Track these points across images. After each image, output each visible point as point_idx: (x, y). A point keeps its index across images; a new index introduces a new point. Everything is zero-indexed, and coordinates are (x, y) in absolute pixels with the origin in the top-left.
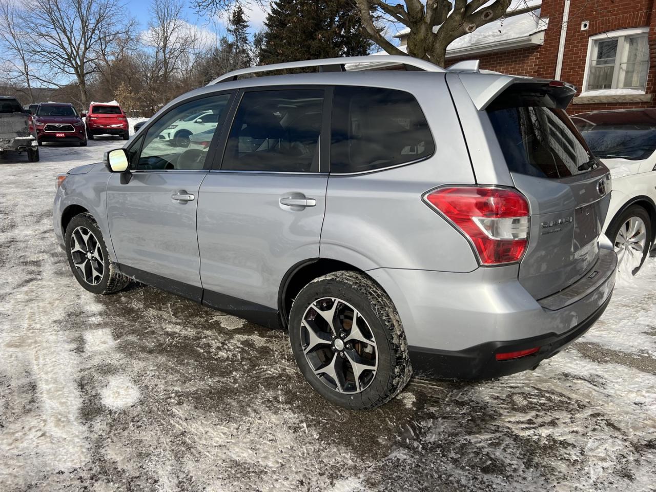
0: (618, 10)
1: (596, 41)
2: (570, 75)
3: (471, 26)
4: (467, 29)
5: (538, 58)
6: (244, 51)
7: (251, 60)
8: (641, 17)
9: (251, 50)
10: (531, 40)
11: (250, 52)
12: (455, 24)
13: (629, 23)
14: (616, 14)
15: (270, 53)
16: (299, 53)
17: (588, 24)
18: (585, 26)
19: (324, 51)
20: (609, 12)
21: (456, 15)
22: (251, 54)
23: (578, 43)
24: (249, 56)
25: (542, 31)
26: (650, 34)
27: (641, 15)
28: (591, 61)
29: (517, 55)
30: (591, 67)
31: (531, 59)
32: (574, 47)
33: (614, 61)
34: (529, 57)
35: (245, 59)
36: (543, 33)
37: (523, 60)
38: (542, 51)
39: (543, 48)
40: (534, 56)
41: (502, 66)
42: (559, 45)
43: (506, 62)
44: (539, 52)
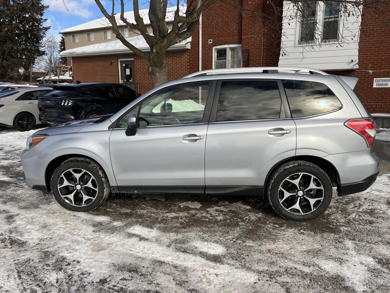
0: (225, 35)
1: (216, 49)
2: (206, 65)
3: (180, 39)
4: (178, 41)
5: (188, 56)
8: (236, 40)
10: (186, 46)
12: (172, 38)
13: (231, 42)
14: (224, 37)
17: (212, 40)
18: (210, 41)
20: (221, 36)
21: (173, 33)
23: (208, 49)
25: (189, 42)
26: (242, 47)
27: (236, 38)
28: (215, 58)
29: (177, 53)
30: (215, 61)
31: (185, 56)
32: (206, 51)
33: (225, 59)
34: (183, 54)
36: (190, 43)
37: (181, 56)
38: (190, 52)
39: (191, 51)
40: (187, 54)
41: (169, 58)
42: (199, 50)
43: (172, 57)
44: (189, 52)
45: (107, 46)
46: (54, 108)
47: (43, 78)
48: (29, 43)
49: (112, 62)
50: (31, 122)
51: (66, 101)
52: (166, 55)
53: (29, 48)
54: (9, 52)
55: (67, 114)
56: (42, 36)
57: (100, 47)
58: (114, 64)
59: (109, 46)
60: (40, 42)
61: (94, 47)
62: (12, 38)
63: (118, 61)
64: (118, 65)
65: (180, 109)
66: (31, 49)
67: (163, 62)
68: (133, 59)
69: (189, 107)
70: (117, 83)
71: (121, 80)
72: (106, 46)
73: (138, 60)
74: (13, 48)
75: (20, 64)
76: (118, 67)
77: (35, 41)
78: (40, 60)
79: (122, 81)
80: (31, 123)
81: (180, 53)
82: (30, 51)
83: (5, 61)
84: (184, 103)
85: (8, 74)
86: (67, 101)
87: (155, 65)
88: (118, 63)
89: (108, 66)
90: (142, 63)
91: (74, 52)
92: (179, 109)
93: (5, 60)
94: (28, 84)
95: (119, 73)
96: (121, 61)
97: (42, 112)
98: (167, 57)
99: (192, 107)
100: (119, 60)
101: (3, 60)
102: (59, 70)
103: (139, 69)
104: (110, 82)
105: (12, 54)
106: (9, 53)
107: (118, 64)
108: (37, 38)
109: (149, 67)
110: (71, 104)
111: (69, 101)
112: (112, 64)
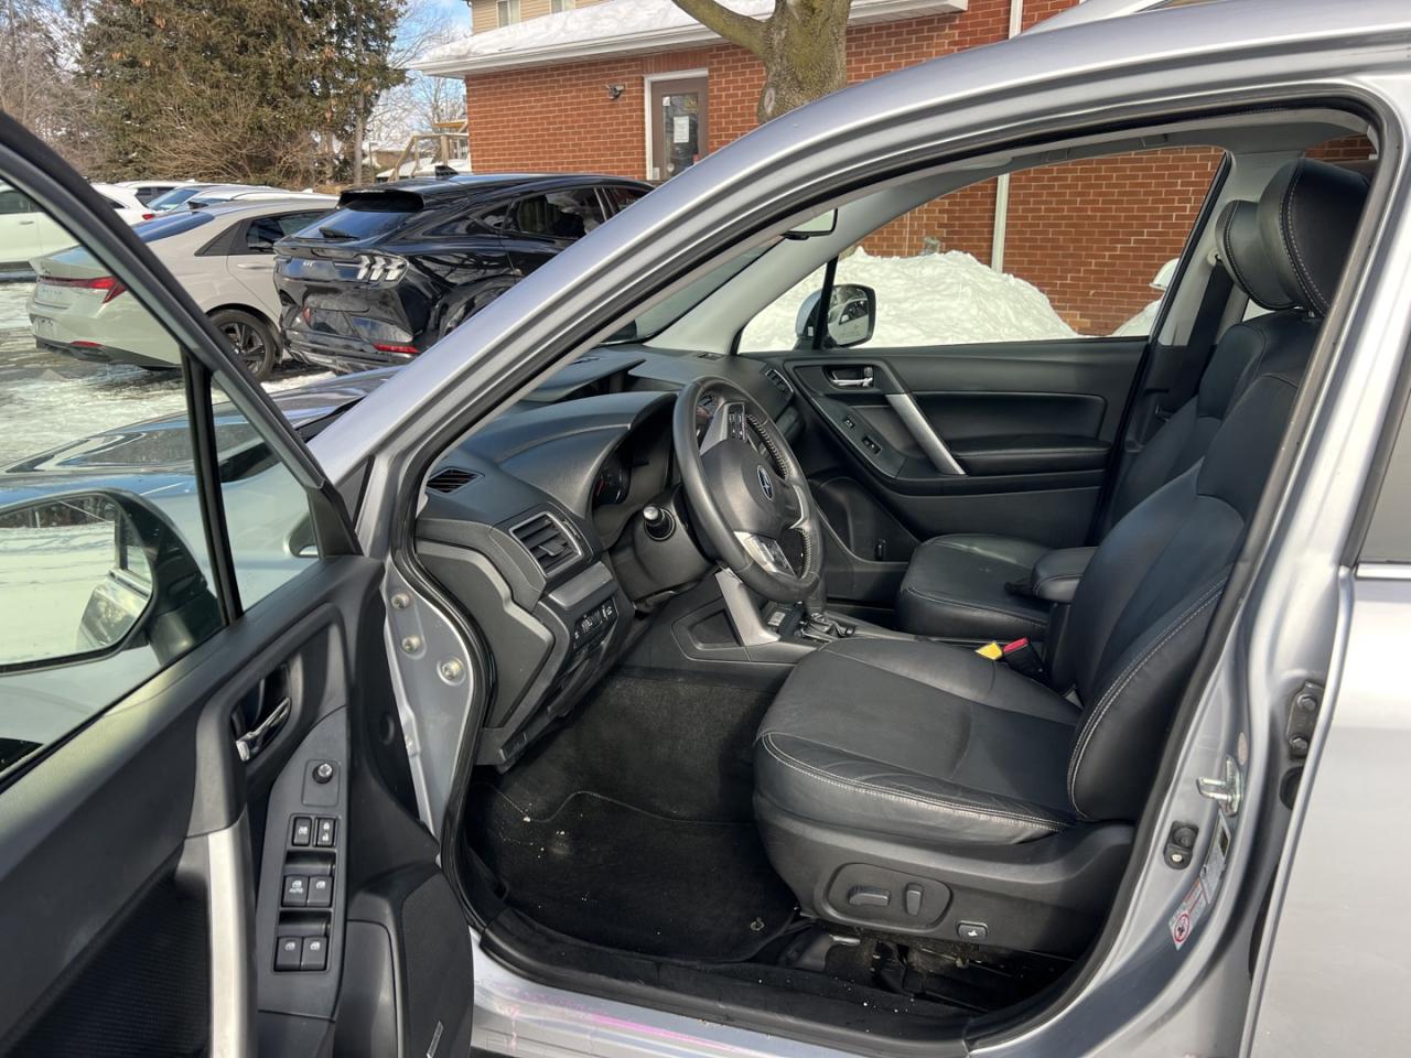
5: (955, 43)
6: (34, 25)
7: (57, 49)
9: (55, 21)
11: (53, 28)
15: (128, 27)
16: (214, 27)
19: (282, 26)
22: (57, 34)
24: (50, 38)
29: (901, 34)
31: (938, 45)
34: (931, 38)
35: (40, 47)
37: (916, 47)
38: (966, 26)
39: (968, 17)
40: (947, 36)
41: (863, 61)
42: (1008, 12)
43: (874, 52)
44: (957, 27)
45: (600, 19)
46: (335, 291)
47: (392, 170)
48: (353, 40)
49: (619, 88)
50: (263, 348)
51: (373, 262)
52: (848, 48)
53: (352, 57)
54: (280, 75)
55: (384, 320)
56: (396, 11)
57: (572, 26)
58: (625, 99)
59: (607, 17)
60: (391, 33)
61: (548, 26)
62: (290, 21)
63: (643, 85)
64: (643, 104)
65: (906, 300)
66: (357, 61)
67: (833, 64)
68: (703, 72)
69: (954, 289)
70: (635, 178)
71: (654, 166)
72: (596, 18)
73: (725, 75)
74: (293, 62)
75: (316, 118)
76: (643, 110)
77: (372, 32)
78: (405, 110)
79: (657, 169)
80: (260, 353)
81: (915, 32)
82: (352, 70)
83: (267, 109)
84: (928, 271)
85: (281, 158)
86: (380, 262)
87: (795, 77)
88: (643, 91)
89: (603, 107)
90: (743, 87)
91: (469, 52)
92: (899, 302)
93: (269, 104)
94: (310, 191)
95: (643, 135)
96: (653, 84)
97: (287, 308)
98: (855, 54)
99: (968, 290)
100: (649, 79)
101: (260, 104)
102: (449, 137)
103: (727, 116)
104: (590, 173)
105: (290, 80)
106: (282, 79)
107: (643, 98)
108: (378, 20)
109: (763, 94)
110: (397, 272)
111: (389, 262)
112: (617, 97)
